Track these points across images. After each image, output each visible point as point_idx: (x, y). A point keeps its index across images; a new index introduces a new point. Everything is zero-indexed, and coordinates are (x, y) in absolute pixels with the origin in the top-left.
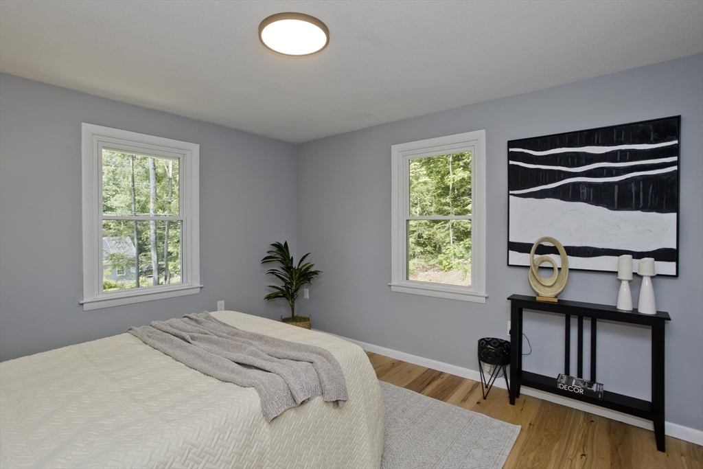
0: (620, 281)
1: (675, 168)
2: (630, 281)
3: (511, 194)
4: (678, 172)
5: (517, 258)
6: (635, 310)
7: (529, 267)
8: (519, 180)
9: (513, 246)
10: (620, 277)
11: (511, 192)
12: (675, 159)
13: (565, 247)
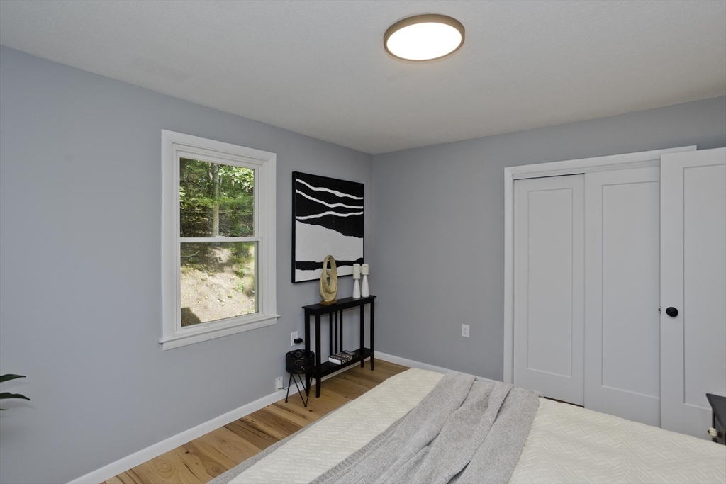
0: (354, 280)
1: (362, 213)
2: (359, 280)
3: (298, 220)
4: (363, 215)
5: (301, 275)
6: (361, 297)
7: (319, 279)
8: (301, 208)
9: (297, 265)
10: (354, 278)
11: (297, 218)
12: (362, 207)
13: (336, 261)
